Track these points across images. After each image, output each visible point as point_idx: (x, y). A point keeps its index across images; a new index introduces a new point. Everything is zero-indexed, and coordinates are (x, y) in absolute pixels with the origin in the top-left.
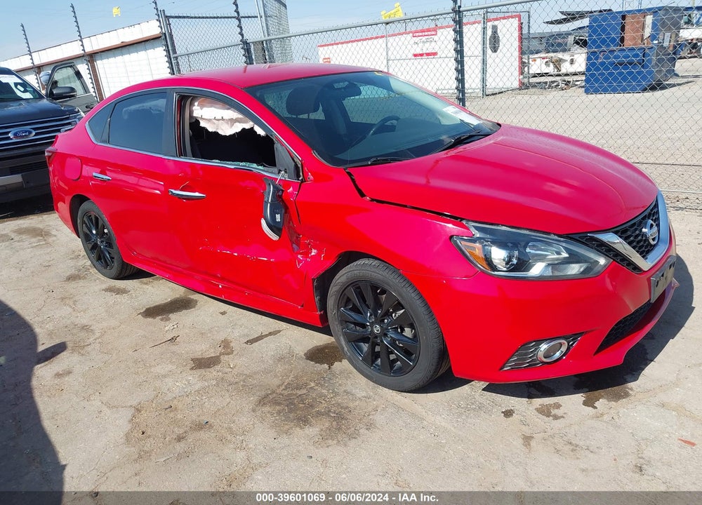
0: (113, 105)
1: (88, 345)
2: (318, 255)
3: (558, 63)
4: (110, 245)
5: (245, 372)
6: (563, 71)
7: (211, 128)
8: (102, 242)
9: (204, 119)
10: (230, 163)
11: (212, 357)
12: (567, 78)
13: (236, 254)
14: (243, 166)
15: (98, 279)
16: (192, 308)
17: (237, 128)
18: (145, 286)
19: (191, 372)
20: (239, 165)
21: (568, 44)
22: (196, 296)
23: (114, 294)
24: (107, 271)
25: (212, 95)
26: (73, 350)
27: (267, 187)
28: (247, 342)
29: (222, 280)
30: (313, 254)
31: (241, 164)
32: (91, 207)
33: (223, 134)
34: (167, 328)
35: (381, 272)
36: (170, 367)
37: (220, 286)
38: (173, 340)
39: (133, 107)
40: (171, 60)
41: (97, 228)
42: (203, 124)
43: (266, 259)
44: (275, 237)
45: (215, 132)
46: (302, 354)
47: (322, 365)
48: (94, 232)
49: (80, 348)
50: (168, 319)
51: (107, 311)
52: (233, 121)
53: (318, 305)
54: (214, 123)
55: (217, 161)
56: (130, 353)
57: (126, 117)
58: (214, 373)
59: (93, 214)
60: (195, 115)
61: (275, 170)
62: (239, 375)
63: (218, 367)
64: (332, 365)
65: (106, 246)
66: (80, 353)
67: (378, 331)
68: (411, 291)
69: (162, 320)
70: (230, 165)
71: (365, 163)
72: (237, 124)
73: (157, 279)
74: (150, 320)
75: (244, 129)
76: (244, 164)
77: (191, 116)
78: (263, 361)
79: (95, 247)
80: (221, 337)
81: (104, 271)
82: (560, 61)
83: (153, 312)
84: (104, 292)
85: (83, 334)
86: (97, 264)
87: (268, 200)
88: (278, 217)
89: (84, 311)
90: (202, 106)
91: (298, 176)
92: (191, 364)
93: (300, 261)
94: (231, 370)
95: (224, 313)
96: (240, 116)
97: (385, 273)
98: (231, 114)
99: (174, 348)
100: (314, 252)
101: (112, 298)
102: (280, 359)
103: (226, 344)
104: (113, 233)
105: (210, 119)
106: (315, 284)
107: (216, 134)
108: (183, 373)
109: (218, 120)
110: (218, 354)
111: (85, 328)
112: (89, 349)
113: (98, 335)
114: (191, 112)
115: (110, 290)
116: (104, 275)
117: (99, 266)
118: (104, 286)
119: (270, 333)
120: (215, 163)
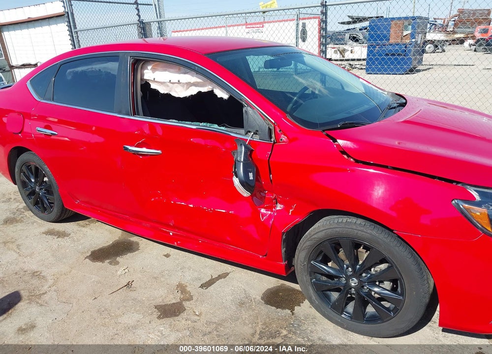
0: (58, 66)
1: (44, 294)
2: (286, 210)
3: (342, 52)
4: (49, 191)
5: (214, 320)
6: (346, 58)
7: (162, 90)
8: (41, 189)
9: (156, 82)
10: (189, 123)
11: (174, 304)
12: (352, 63)
13: (191, 206)
14: (204, 126)
15: (35, 222)
16: (135, 251)
17: (193, 91)
18: (83, 229)
19: (159, 321)
20: (199, 126)
21: (345, 40)
22: (135, 239)
23: (55, 237)
24: (45, 215)
25: (172, 60)
26: (30, 301)
27: (239, 147)
28: (202, 286)
29: (172, 228)
30: (278, 208)
31: (201, 124)
32: (31, 158)
33: (176, 96)
34: (119, 273)
35: (369, 231)
36: (137, 316)
37: (171, 234)
38: (128, 285)
39: (80, 69)
40: (72, 33)
41: (36, 177)
42: (153, 86)
43: (224, 211)
44: (246, 194)
45: (167, 94)
46: (259, 298)
47: (284, 311)
48: (33, 180)
49: (36, 297)
50: (118, 263)
51: (53, 255)
52: (189, 85)
53: (283, 256)
54: (168, 86)
55: (174, 121)
56: (91, 301)
57: (69, 78)
58: (184, 322)
59: (33, 165)
60: (146, 77)
61: (242, 131)
62: (209, 323)
63: (184, 315)
64: (294, 310)
65: (45, 193)
66: (38, 303)
67: (355, 283)
68: (403, 250)
69: (110, 263)
70: (193, 126)
71: (335, 127)
72: (193, 87)
73: (93, 222)
74: (99, 264)
75: (200, 93)
76: (205, 124)
77: (142, 79)
78: (225, 307)
79: (33, 193)
80: (175, 281)
81: (42, 215)
82: (344, 51)
83: (99, 255)
84: (44, 235)
85: (35, 282)
86: (34, 208)
87: (241, 159)
88: (251, 176)
89: (31, 255)
90: (154, 70)
91: (271, 138)
92: (156, 313)
93: (263, 215)
94: (198, 318)
95: (167, 256)
96: (199, 80)
97: (374, 233)
98: (188, 78)
99: (133, 294)
100: (279, 207)
101: (55, 242)
102: (242, 304)
103: (182, 288)
104: (54, 182)
105: (164, 83)
106: (284, 237)
107: (168, 96)
108: (153, 323)
109: (173, 83)
110: (179, 300)
111: (35, 274)
112: (46, 297)
113: (51, 282)
114: (142, 75)
115: (50, 233)
116: (42, 218)
117: (36, 211)
118: (43, 229)
119: (219, 276)
120: (173, 123)
